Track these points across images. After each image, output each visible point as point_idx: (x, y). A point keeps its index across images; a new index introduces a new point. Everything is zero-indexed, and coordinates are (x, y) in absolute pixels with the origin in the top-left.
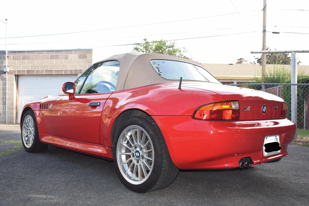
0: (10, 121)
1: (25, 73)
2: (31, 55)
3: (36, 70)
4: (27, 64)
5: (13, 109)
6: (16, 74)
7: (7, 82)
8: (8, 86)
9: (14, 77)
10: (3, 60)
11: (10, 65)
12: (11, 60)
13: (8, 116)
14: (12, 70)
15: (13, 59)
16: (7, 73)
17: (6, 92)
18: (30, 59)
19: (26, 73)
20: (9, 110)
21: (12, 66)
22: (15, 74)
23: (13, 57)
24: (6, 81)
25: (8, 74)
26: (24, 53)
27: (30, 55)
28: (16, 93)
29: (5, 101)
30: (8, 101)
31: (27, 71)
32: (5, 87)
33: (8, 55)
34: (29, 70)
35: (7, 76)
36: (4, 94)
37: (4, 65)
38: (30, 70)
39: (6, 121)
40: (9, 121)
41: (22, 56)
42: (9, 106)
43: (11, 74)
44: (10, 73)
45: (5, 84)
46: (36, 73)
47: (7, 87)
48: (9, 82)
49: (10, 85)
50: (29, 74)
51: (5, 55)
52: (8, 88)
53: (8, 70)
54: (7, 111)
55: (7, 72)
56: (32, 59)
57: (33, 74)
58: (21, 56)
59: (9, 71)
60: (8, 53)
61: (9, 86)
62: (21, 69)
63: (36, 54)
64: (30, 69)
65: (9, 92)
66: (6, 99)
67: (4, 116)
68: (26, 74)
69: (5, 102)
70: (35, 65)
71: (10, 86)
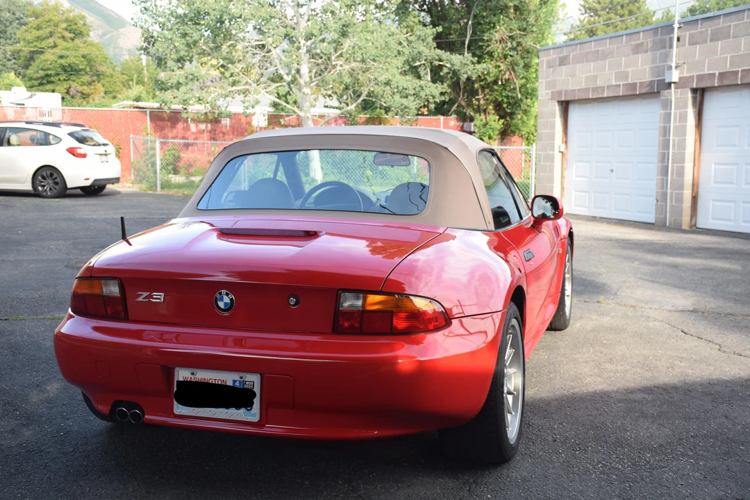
0: (675, 219)
1: (714, 83)
2: (732, 24)
3: (742, 71)
4: (720, 54)
5: (681, 187)
6: (694, 86)
7: (673, 111)
8: (675, 121)
9: (690, 95)
10: (668, 50)
11: (682, 62)
12: (685, 46)
13: (672, 206)
14: (685, 75)
15: (689, 45)
16: (673, 85)
17: (669, 140)
18: (729, 37)
19: (716, 81)
20: (675, 190)
21: (685, 66)
22: (692, 87)
23: (691, 36)
24: (671, 109)
25: (676, 88)
26: (716, 21)
27: (729, 24)
28: (695, 142)
29: (666, 164)
30: (672, 163)
31: (720, 73)
32: (668, 125)
33: (680, 34)
34: (726, 72)
35: (673, 93)
36: (666, 145)
37: (669, 63)
38: (728, 70)
39: (666, 218)
40: (672, 220)
41: (709, 32)
42: (674, 178)
43: (682, 88)
44: (681, 84)
45: (667, 118)
46: (741, 78)
47: (672, 125)
48: (678, 111)
49: (680, 118)
50: (725, 82)
51: (672, 35)
52: (674, 126)
53: (675, 76)
54: (669, 191)
55: (674, 83)
56: (734, 37)
57: (734, 83)
58: (707, 30)
59: (680, 78)
60: (679, 28)
61: (678, 124)
62: (706, 72)
63: (746, 20)
64: (728, 68)
65: (676, 138)
66: (668, 160)
67: (662, 205)
68: (716, 85)
69: (667, 167)
70: (741, 53)
71: (679, 122)
